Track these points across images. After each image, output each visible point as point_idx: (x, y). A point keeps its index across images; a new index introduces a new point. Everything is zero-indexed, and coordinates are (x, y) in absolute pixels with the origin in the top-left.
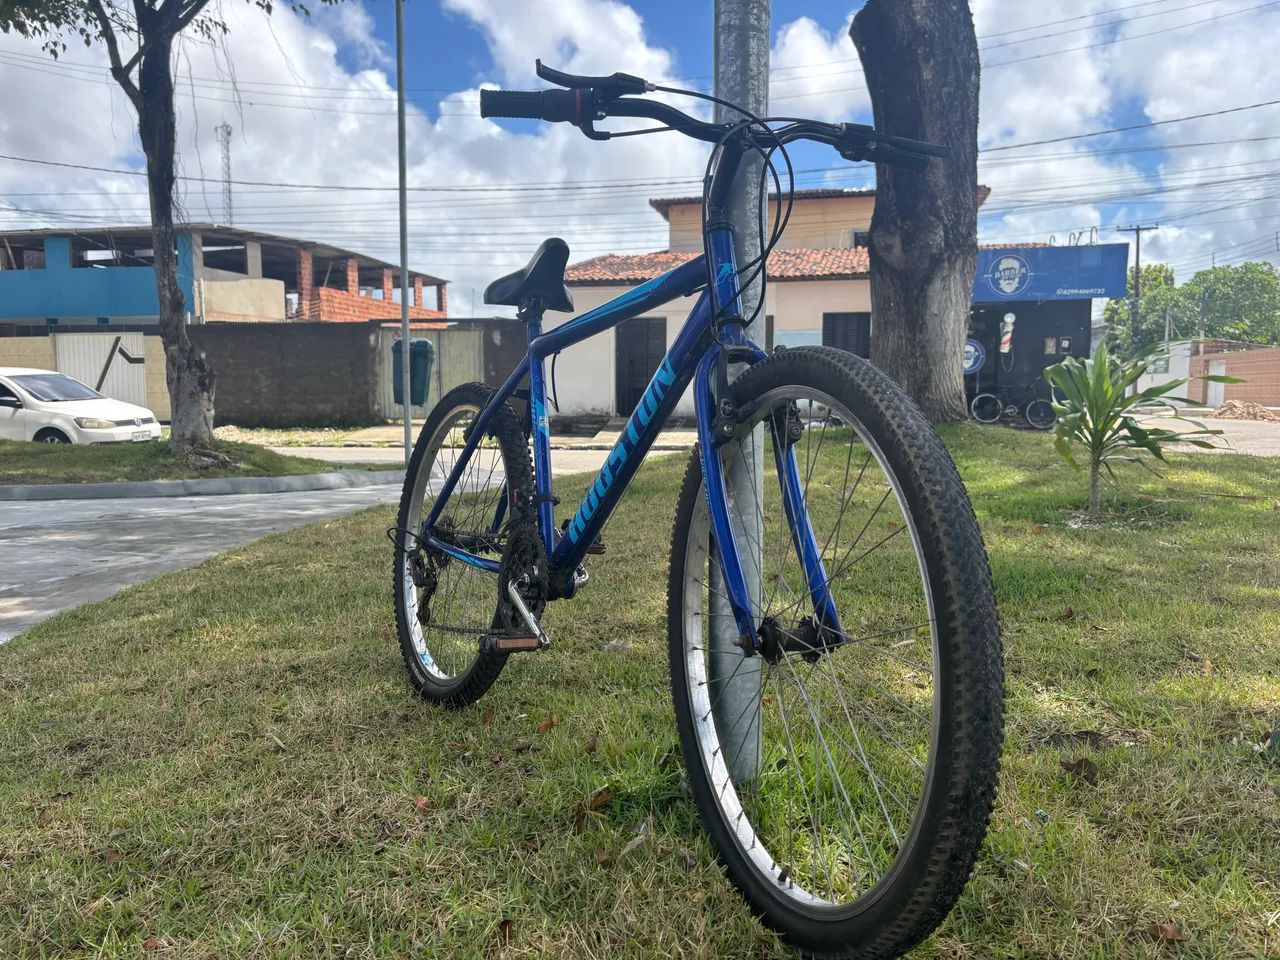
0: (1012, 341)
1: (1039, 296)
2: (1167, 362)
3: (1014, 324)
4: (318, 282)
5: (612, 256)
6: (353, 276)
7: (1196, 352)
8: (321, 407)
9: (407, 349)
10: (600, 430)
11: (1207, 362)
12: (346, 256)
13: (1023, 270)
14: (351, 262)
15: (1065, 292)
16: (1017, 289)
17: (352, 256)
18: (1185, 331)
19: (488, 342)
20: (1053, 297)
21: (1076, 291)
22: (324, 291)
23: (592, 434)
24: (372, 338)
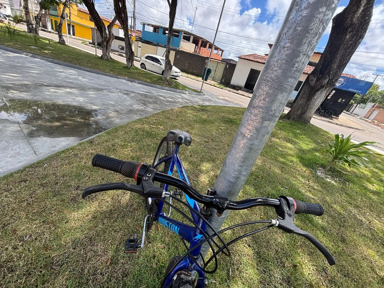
0: (331, 97)
1: (344, 89)
2: (365, 106)
3: (334, 93)
4: (201, 46)
5: (256, 54)
6: (208, 46)
7: (373, 107)
9: (207, 69)
10: (239, 90)
11: (375, 110)
12: (207, 42)
13: (344, 82)
14: (208, 43)
15: (351, 90)
16: (340, 86)
17: (209, 42)
18: (374, 101)
19: (226, 67)
20: (347, 90)
21: (354, 90)
22: (202, 48)
23: (238, 90)
24: (206, 60)
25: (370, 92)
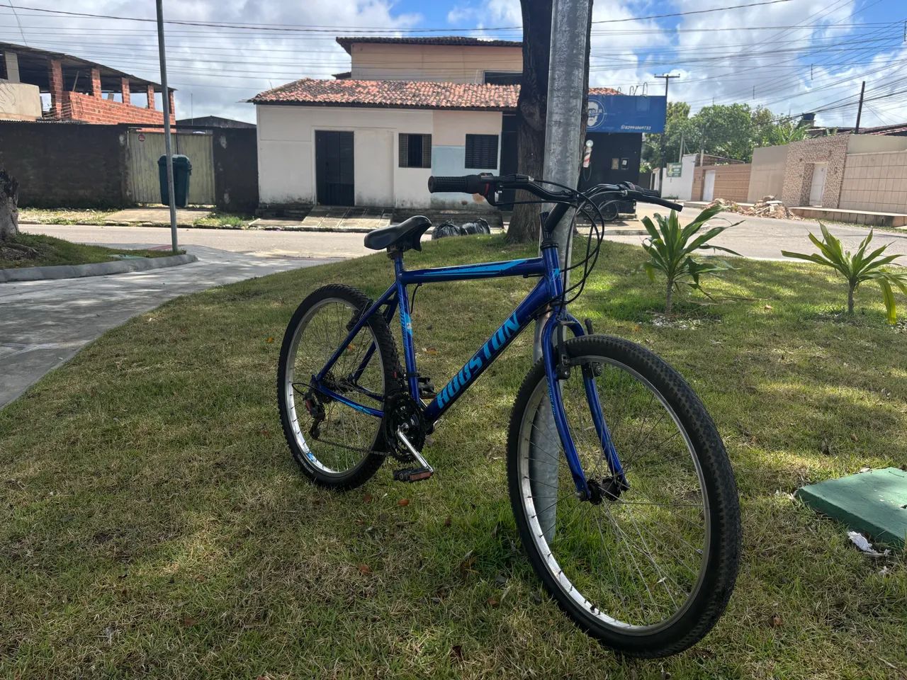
0: (591, 159)
1: (610, 129)
2: (680, 169)
3: (592, 147)
4: (67, 87)
5: (308, 80)
6: (96, 83)
7: (698, 164)
8: (81, 192)
9: (171, 162)
10: (306, 215)
11: (704, 171)
12: (90, 66)
13: (601, 111)
14: (94, 71)
15: (626, 128)
16: (596, 124)
17: (95, 66)
18: (692, 148)
19: (217, 147)
20: (619, 131)
21: (633, 127)
22: (73, 95)
23: (301, 218)
24: (121, 138)
25: (674, 127)
